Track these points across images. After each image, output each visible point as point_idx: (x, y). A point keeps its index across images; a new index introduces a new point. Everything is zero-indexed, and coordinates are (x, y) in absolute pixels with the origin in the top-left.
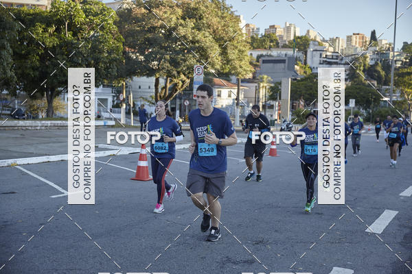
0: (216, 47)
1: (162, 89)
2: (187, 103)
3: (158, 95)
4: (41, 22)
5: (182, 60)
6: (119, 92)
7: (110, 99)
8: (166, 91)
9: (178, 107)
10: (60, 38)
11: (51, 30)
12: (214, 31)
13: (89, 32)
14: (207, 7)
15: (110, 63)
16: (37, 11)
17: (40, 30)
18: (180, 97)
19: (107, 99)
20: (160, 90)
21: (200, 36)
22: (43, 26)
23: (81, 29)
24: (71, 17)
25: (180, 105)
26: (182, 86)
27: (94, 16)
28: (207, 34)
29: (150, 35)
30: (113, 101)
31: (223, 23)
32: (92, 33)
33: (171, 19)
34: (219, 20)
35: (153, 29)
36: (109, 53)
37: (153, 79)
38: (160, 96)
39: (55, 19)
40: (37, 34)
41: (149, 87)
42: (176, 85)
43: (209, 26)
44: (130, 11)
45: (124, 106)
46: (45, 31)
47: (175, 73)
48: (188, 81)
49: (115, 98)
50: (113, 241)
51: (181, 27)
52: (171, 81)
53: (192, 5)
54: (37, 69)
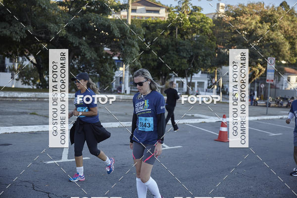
0: (287, 43)
2: (263, 86)
4: (160, 28)
6: (213, 77)
7: (206, 82)
10: (172, 39)
12: (285, 32)
13: (192, 35)
14: (280, 14)
15: (206, 56)
16: (158, 21)
18: (258, 81)
19: (204, 82)
21: (273, 35)
23: (187, 33)
24: (180, 24)
25: (258, 87)
26: (259, 73)
27: (196, 23)
28: (279, 34)
29: (235, 36)
30: (208, 84)
31: (292, 26)
32: (194, 35)
33: (252, 23)
34: (289, 23)
36: (206, 49)
42: (254, 72)
43: (281, 28)
44: (222, 19)
45: (216, 87)
47: (254, 63)
48: (264, 69)
49: (210, 82)
50: (195, 185)
51: (259, 29)
52: (251, 70)
53: (269, 13)
54: (156, 60)
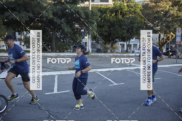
1: (162, 39)
3: (160, 42)
5: (171, 25)
7: (138, 44)
8: (164, 40)
9: (170, 47)
10: (117, 18)
11: (113, 15)
13: (129, 15)
15: (138, 28)
16: (108, 7)
17: (109, 15)
20: (161, 40)
21: (180, 14)
22: (110, 13)
23: (126, 14)
24: (121, 9)
26: (172, 38)
27: (131, 8)
29: (156, 15)
30: (140, 45)
32: (131, 15)
33: (166, 7)
35: (158, 12)
36: (138, 24)
37: (158, 35)
38: (161, 43)
39: (115, 10)
40: (107, 17)
41: (156, 39)
42: (168, 37)
44: (148, 4)
46: (111, 15)
47: (168, 32)
48: (174, 35)
51: (171, 11)
52: (166, 36)
54: (107, 32)
